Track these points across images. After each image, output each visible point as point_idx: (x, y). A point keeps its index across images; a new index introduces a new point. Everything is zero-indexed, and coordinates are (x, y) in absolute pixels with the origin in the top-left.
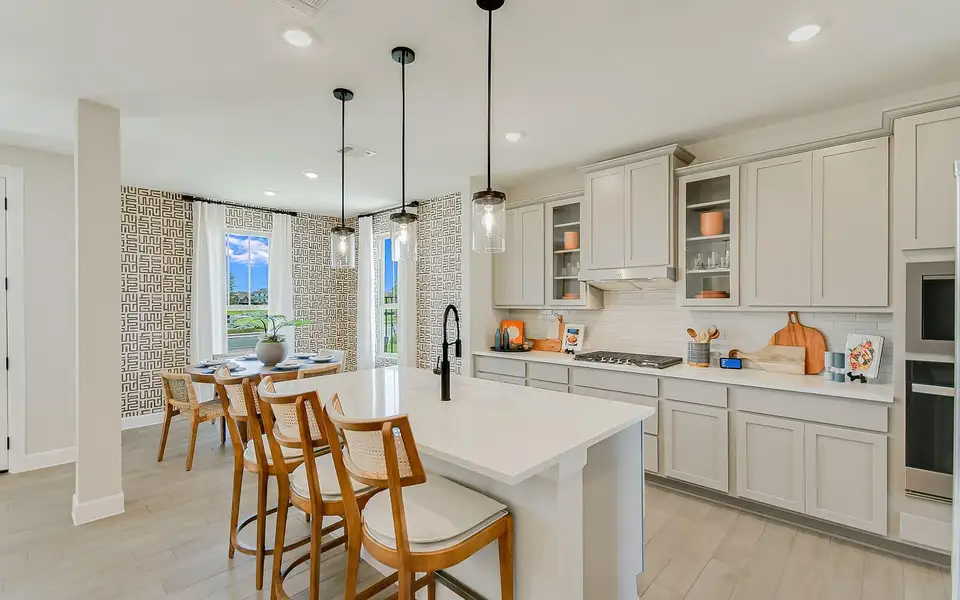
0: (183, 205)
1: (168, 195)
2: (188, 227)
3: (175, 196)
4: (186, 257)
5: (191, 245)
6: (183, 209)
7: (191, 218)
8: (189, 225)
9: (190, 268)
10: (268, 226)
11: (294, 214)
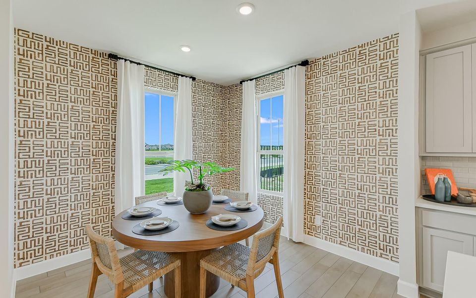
0: (109, 63)
1: (95, 53)
2: (114, 83)
3: (102, 54)
4: (111, 109)
5: (116, 99)
6: (109, 67)
7: (115, 75)
8: (114, 82)
9: (114, 119)
10: (175, 88)
11: (194, 79)
